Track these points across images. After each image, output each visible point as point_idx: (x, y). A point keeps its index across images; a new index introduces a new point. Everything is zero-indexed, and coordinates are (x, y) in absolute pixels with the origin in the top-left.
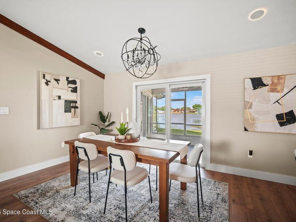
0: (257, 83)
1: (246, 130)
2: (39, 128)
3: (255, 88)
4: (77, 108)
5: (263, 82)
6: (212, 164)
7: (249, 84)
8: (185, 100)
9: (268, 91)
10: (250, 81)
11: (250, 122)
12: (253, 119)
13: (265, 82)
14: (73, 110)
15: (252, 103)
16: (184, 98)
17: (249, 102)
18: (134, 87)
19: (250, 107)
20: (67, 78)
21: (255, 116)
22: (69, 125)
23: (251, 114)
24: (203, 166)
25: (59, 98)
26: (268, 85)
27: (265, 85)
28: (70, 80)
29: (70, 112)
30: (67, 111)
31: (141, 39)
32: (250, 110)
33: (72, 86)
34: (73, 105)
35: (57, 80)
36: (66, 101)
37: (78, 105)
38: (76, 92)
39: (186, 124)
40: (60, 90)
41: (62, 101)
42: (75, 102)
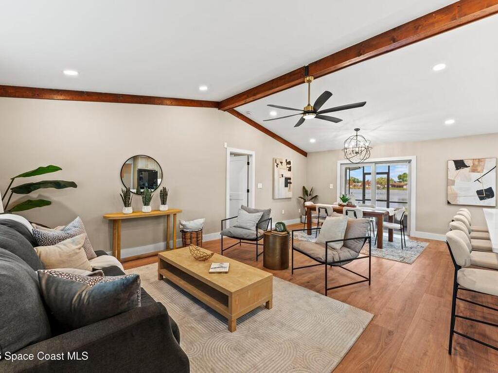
0: (460, 164)
1: (449, 203)
2: (273, 199)
3: (457, 169)
5: (464, 164)
6: (417, 232)
7: (452, 165)
8: (388, 174)
9: (470, 171)
10: (453, 162)
12: (456, 194)
13: (467, 164)
14: (289, 185)
15: (455, 181)
16: (387, 171)
17: (451, 180)
18: (339, 165)
19: (453, 184)
20: (286, 160)
21: (458, 191)
22: (287, 197)
23: (453, 190)
25: (282, 175)
26: (469, 166)
27: (467, 167)
28: (287, 161)
29: (287, 187)
30: (286, 186)
31: (357, 136)
32: (453, 187)
33: (289, 166)
34: (289, 181)
35: (281, 163)
36: (286, 178)
37: (291, 181)
38: (290, 171)
39: (390, 201)
40: (283, 170)
41: (284, 178)
42: (290, 179)
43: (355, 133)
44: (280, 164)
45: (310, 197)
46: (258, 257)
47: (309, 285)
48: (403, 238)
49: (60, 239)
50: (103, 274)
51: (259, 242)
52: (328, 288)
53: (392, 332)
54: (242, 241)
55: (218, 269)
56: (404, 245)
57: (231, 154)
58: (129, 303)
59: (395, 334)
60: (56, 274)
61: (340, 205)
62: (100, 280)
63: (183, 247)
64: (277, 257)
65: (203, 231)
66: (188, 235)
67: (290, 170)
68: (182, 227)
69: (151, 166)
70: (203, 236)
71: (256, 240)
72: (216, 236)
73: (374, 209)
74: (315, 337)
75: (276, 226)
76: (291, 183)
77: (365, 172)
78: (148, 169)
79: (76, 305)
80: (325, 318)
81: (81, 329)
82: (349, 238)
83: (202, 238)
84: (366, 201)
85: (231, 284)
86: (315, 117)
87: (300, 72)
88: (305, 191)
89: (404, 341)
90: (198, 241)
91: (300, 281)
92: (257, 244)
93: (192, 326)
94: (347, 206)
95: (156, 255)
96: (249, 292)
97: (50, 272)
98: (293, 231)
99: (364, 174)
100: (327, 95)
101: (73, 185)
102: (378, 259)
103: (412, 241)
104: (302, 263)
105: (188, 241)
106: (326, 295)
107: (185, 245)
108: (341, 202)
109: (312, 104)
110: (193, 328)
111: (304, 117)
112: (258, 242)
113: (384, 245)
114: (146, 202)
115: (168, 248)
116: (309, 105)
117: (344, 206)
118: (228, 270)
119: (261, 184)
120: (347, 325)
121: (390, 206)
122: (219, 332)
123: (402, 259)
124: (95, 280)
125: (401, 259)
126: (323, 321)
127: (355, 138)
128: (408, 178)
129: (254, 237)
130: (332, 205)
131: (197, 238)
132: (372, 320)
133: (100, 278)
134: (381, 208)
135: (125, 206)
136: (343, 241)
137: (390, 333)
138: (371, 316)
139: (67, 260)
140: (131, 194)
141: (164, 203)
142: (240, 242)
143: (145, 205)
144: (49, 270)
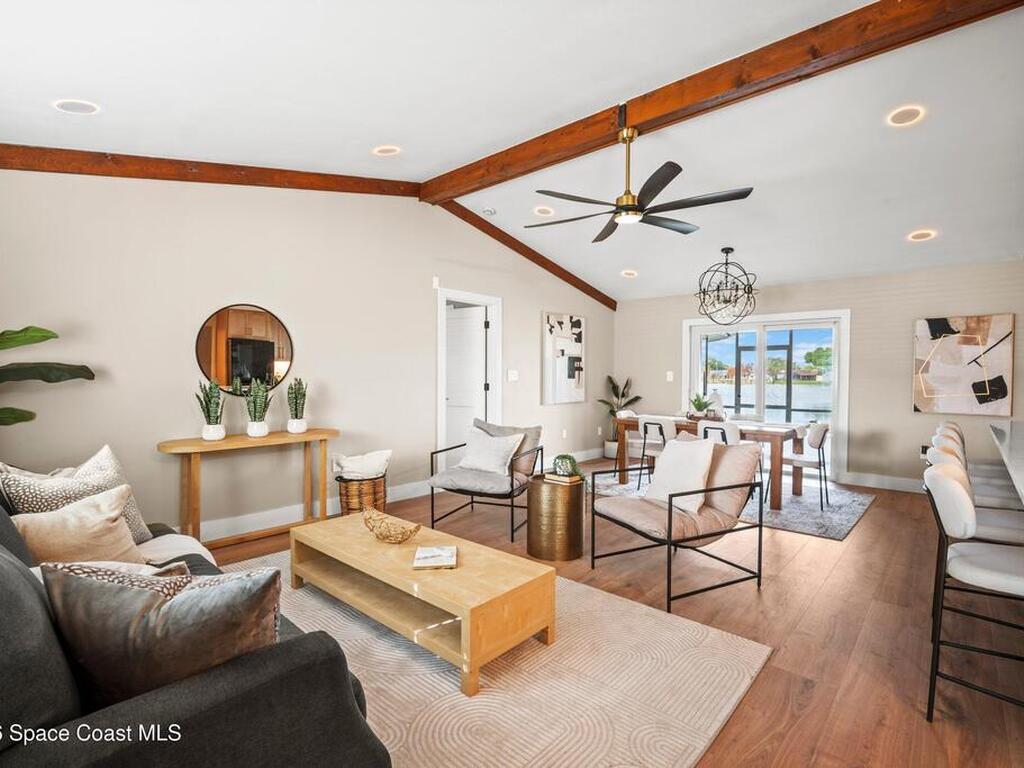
0: (939, 327)
1: (916, 410)
2: (542, 403)
3: (935, 337)
4: (582, 369)
5: (949, 326)
6: (851, 474)
7: (923, 329)
8: (789, 348)
9: (959, 343)
10: (926, 323)
11: (926, 396)
12: (930, 391)
13: (953, 326)
14: (577, 373)
15: (928, 363)
16: (788, 343)
17: (922, 362)
18: (686, 329)
19: (926, 370)
20: (571, 318)
21: (935, 385)
22: (573, 400)
23: (926, 383)
24: (833, 478)
25: (563, 351)
26: (959, 332)
27: (954, 333)
28: (574, 320)
29: (574, 377)
30: (571, 376)
31: (727, 264)
32: (925, 375)
33: (576, 330)
34: (576, 364)
35: (560, 323)
36: (570, 358)
37: (582, 365)
38: (580, 342)
39: (793, 407)
40: (564, 340)
41: (566, 358)
42: (579, 359)
43: (722, 257)
44: (557, 326)
45: (624, 401)
46: (515, 534)
47: (631, 590)
48: (824, 486)
49: (69, 498)
50: (188, 571)
51: (518, 501)
52: (672, 595)
53: (811, 681)
54: (476, 498)
55: (432, 560)
56: (824, 500)
57: (449, 303)
58: (258, 634)
59: (816, 687)
60: (84, 572)
61: (691, 417)
62: (186, 584)
63: (342, 515)
64: (559, 532)
65: (388, 478)
66: (354, 488)
67: (579, 339)
68: (339, 469)
69: (259, 333)
70: (389, 489)
71: (510, 495)
72: (420, 488)
73: (759, 424)
74: (652, 699)
75: (555, 464)
76: (580, 369)
77: (740, 344)
78: (252, 338)
79: (139, 640)
80: (669, 660)
81: (153, 692)
82: (716, 486)
83: (385, 494)
84: (742, 409)
85: (465, 592)
86: (641, 221)
87: (608, 118)
88: (613, 387)
89: (838, 697)
90: (376, 500)
91: (611, 582)
92: (512, 506)
93: (379, 687)
94: (706, 417)
95: (284, 533)
96: (506, 607)
97: (69, 568)
98: (594, 474)
99: (739, 350)
100: (670, 171)
101: (84, 373)
102: (774, 530)
103: (841, 493)
104: (612, 544)
105: (354, 502)
106: (669, 611)
107: (347, 510)
108: (694, 411)
109: (636, 191)
110: (383, 690)
111: (616, 220)
112: (515, 499)
113: (784, 502)
114: (258, 414)
115: (310, 517)
116: (628, 192)
117: (699, 419)
118: (455, 563)
119: (516, 372)
120: (718, 671)
121: (792, 420)
122: (440, 697)
123: (824, 530)
124: (176, 584)
125: (820, 531)
126: (666, 666)
127: (723, 269)
128: (832, 358)
129: (505, 488)
130: (673, 418)
131: (375, 493)
132: (769, 659)
133: (185, 580)
134: (776, 423)
135: (209, 423)
136: (703, 494)
137: (808, 684)
138: (766, 650)
139: (88, 544)
140: (222, 394)
141: (297, 415)
142: (472, 502)
143: (254, 419)
144: (67, 565)
